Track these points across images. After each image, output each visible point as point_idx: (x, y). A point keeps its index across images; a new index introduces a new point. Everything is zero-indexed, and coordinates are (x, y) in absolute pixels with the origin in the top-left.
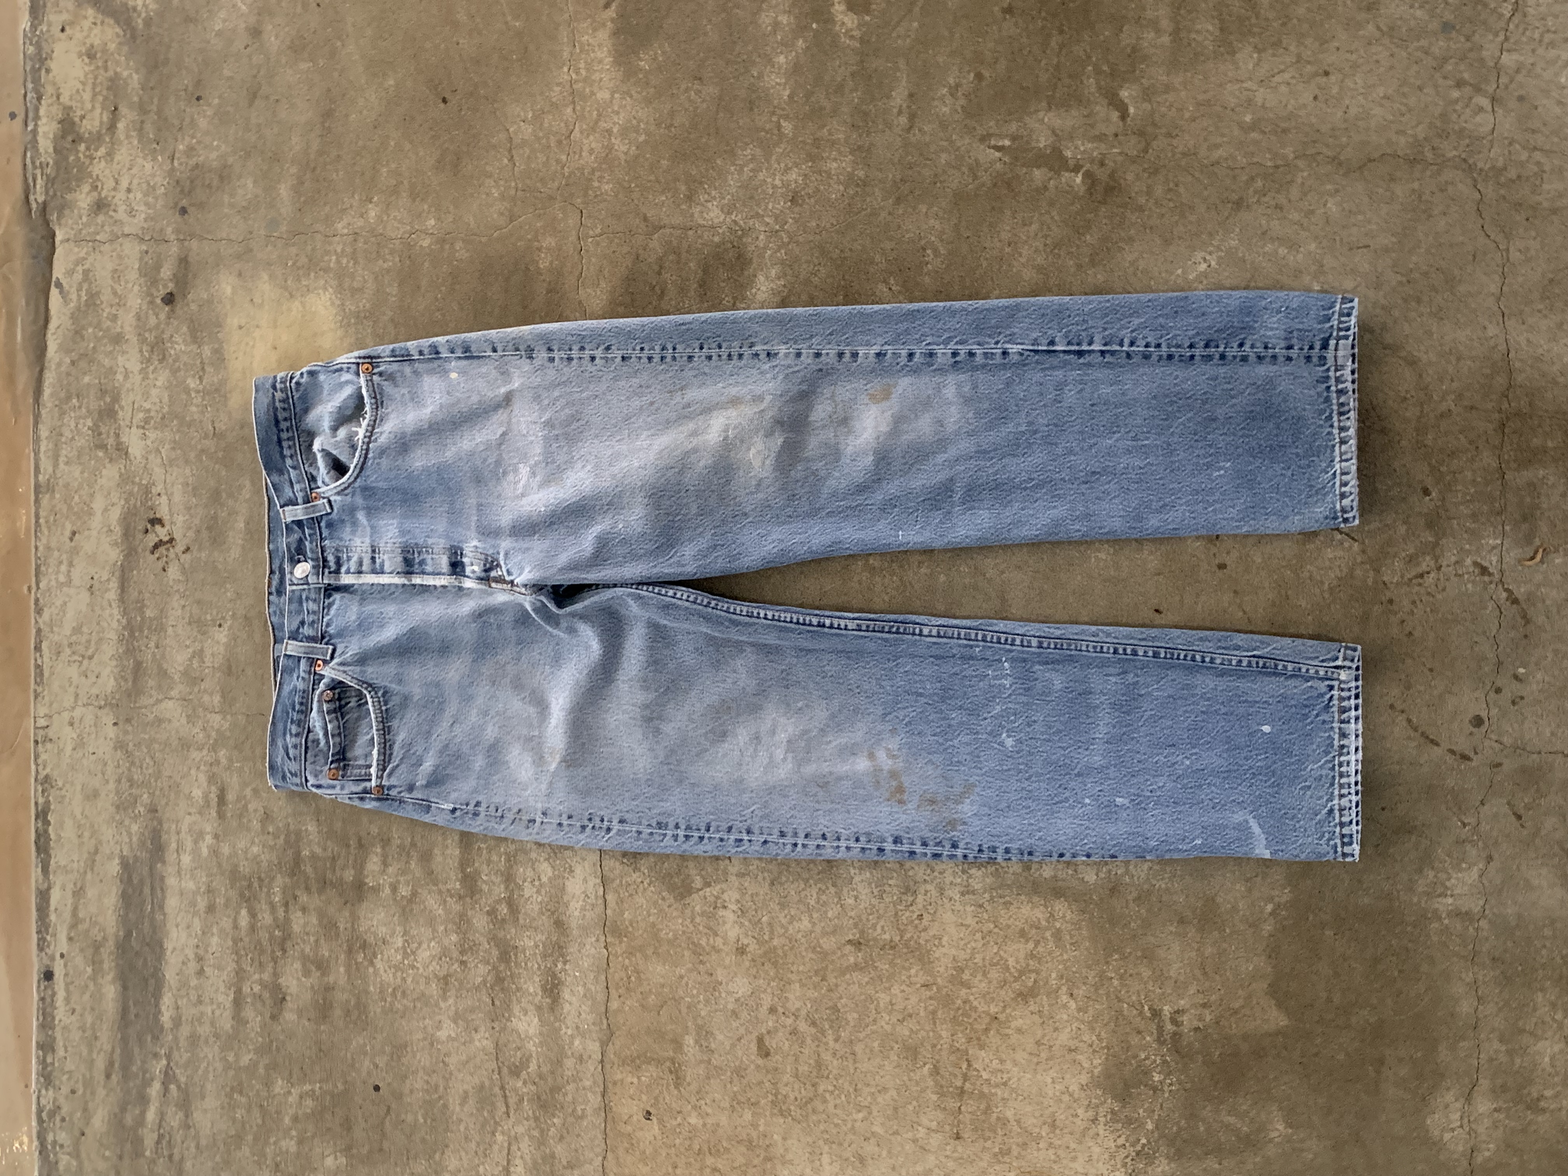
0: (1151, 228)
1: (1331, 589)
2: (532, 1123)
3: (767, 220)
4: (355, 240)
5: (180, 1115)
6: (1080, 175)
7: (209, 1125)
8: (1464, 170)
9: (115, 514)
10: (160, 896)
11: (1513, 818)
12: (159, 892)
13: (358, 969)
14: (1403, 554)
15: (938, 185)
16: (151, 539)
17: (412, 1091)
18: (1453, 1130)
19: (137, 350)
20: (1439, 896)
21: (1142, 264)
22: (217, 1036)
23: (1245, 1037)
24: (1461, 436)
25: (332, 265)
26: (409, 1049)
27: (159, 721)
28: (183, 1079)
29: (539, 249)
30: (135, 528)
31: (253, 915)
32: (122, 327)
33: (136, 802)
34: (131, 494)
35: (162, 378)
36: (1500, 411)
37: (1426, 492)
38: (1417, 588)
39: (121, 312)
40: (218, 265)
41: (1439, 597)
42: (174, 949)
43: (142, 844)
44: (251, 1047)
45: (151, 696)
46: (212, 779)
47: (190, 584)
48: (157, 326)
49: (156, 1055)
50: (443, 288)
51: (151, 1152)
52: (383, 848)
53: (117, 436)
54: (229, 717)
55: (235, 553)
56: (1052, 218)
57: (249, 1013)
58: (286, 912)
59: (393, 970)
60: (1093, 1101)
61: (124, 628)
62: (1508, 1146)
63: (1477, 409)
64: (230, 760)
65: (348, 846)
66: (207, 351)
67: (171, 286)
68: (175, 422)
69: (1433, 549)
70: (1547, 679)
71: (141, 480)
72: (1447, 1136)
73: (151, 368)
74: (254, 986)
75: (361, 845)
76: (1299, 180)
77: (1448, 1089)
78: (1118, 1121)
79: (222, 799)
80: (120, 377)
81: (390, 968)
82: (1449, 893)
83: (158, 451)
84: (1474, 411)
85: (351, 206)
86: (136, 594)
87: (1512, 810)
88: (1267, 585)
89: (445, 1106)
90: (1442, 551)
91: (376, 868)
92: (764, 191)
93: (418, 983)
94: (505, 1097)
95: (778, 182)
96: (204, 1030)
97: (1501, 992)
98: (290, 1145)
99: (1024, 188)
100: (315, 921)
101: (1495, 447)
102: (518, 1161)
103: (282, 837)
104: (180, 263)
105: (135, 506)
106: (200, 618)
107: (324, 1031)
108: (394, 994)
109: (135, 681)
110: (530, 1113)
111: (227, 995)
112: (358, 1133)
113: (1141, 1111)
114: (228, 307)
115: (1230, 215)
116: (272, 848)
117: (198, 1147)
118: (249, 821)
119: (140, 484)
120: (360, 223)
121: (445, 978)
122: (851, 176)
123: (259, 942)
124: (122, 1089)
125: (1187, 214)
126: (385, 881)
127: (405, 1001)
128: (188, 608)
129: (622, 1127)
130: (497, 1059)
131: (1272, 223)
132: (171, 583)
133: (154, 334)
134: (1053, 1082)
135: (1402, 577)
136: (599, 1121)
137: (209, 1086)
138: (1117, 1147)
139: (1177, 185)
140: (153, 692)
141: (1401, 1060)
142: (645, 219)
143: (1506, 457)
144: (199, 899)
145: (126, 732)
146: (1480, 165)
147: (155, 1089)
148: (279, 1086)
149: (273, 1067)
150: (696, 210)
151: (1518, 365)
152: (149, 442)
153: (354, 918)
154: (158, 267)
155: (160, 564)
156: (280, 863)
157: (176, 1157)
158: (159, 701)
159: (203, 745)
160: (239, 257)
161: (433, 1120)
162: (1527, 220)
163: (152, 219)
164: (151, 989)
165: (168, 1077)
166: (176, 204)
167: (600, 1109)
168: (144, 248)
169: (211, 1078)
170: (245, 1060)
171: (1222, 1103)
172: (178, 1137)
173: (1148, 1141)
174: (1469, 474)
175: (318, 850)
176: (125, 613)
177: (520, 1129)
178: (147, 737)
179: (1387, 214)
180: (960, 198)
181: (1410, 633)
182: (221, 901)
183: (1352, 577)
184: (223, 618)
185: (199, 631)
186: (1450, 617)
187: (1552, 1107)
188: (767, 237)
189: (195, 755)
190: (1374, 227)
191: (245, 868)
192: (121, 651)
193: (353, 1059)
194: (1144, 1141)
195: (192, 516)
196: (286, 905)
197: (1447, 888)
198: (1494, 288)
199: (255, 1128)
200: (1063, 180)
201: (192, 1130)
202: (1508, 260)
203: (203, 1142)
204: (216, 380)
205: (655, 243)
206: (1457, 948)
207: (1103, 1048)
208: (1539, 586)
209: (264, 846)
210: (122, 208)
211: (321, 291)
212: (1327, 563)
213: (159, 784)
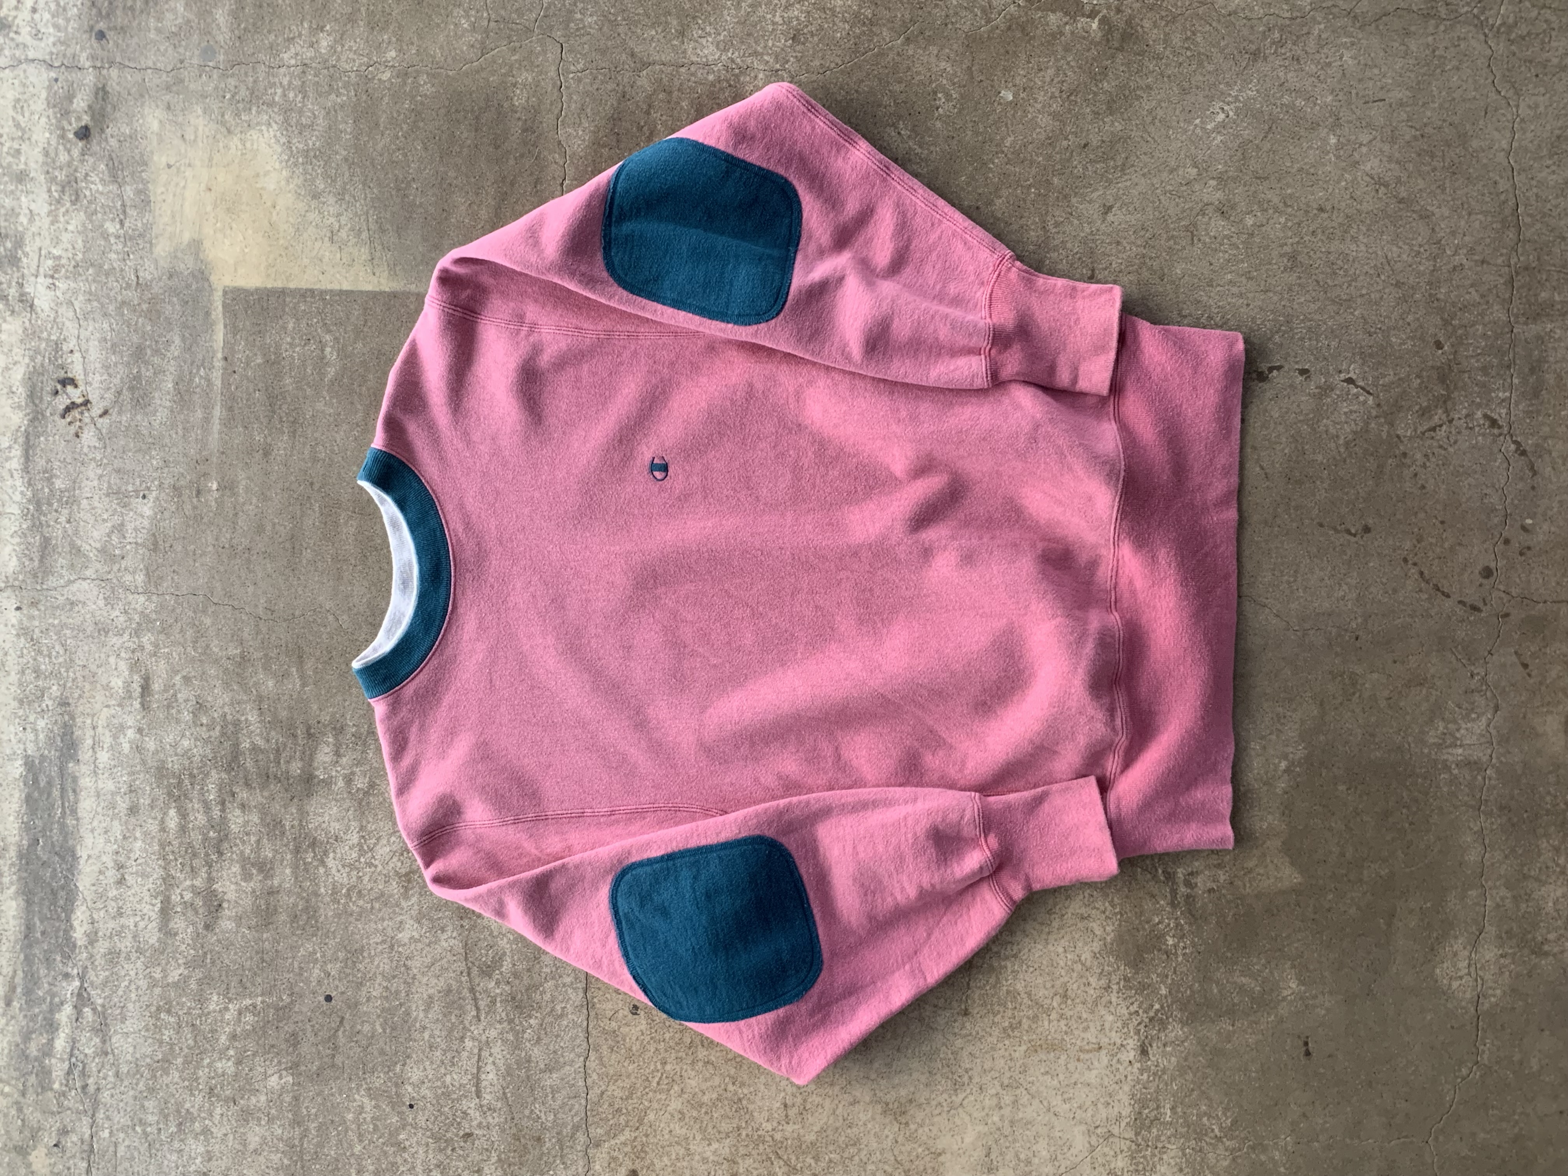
0: (1169, 77)
1: (1347, 444)
2: (505, 1024)
3: (766, 58)
4: (304, 72)
5: (97, 1040)
6: (1096, 20)
7: (131, 1050)
8: (1476, 26)
9: (18, 375)
10: (72, 798)
11: (1521, 668)
12: (70, 794)
13: (306, 870)
14: (1417, 408)
15: (950, 26)
16: (62, 402)
17: (368, 999)
18: (1461, 978)
19: (45, 188)
20: (1450, 746)
21: (1160, 113)
22: (139, 951)
23: (1258, 896)
24: (1471, 290)
25: (277, 99)
26: (365, 954)
27: (72, 603)
28: (100, 1001)
29: (514, 85)
30: (42, 389)
31: (183, 814)
32: (26, 164)
33: (43, 696)
34: (37, 351)
35: (77, 220)
36: (1509, 266)
37: (1439, 345)
38: (1429, 442)
39: (24, 147)
40: (142, 96)
41: (1451, 450)
42: (89, 857)
43: (51, 741)
44: (180, 961)
45: (62, 576)
46: (135, 666)
47: (109, 450)
48: (69, 164)
49: (67, 976)
50: (405, 127)
51: (61, 1084)
52: (336, 737)
53: (21, 285)
54: (154, 598)
55: (162, 415)
56: (1068, 63)
57: (178, 923)
58: (223, 810)
59: (347, 869)
60: (1106, 968)
61: (29, 501)
62: (1513, 990)
63: (1489, 264)
64: (156, 646)
65: (294, 736)
66: (129, 191)
67: (86, 119)
68: (91, 271)
69: (1445, 401)
70: (1553, 529)
71: (49, 334)
72: (1455, 984)
73: (63, 210)
74: (185, 893)
75: (310, 735)
76: (1316, 32)
77: (1456, 938)
78: (1131, 988)
79: (146, 688)
80: (24, 220)
81: (343, 866)
82: (1459, 743)
83: (70, 303)
84: (1485, 266)
85: (300, 35)
86: (42, 462)
87: (1519, 658)
88: (1284, 439)
89: (408, 1014)
90: (1454, 404)
91: (327, 759)
92: (762, 27)
93: (375, 882)
94: (475, 999)
95: (778, 19)
96: (125, 944)
97: (1507, 839)
98: (227, 1066)
99: (1039, 32)
100: (255, 818)
101: (1504, 300)
102: (490, 1067)
103: (218, 728)
104: (97, 94)
105: (42, 365)
106: (119, 488)
107: (267, 939)
108: (348, 895)
109: (42, 560)
110: (503, 1015)
111: (153, 905)
112: (305, 1048)
113: (1154, 976)
114: (155, 143)
115: (1247, 65)
116: (207, 741)
117: (117, 1075)
118: (179, 712)
119: (48, 340)
120: (310, 53)
121: (407, 874)
122: (857, 15)
123: (190, 845)
124: (25, 1016)
125: (1206, 64)
126: (338, 773)
127: (361, 903)
128: (106, 479)
129: (604, 1023)
130: (466, 959)
131: (1290, 75)
132: (85, 450)
133: (64, 173)
134: (1065, 951)
135: (1415, 430)
136: (581, 1019)
137: (130, 1006)
138: (1130, 1014)
139: (1194, 34)
140: (64, 572)
141: (1411, 911)
142: (633, 55)
143: (1515, 310)
144: (118, 798)
145: (32, 618)
146: (1491, 21)
147: (65, 1014)
148: (214, 1002)
149: (206, 981)
150: (689, 47)
151: (1528, 220)
152: (59, 293)
153: (303, 813)
154: (70, 97)
155: (73, 429)
156: (215, 757)
157: (92, 1089)
158: (70, 582)
159: (124, 630)
160: (168, 88)
161: (393, 1029)
162: (1537, 76)
163: (62, 43)
164: (61, 902)
165: (82, 999)
166: (92, 28)
167: (582, 1006)
168: (53, 75)
169: (133, 995)
170: (174, 975)
171: (1235, 963)
172: (93, 1067)
173: (1162, 1007)
174: (1480, 327)
175: (260, 742)
176: (30, 484)
177: (493, 1033)
178: (56, 622)
179: (1402, 68)
180: (973, 42)
181: (1423, 487)
182: (145, 801)
183: (1367, 431)
184: (148, 488)
185: (118, 504)
186: (1461, 470)
187: (1556, 950)
188: (767, 76)
189: (113, 640)
190: (1390, 81)
191: (174, 764)
192: (24, 526)
193: (301, 968)
194: (1157, 1006)
195: (110, 375)
196: (223, 803)
197: (1457, 739)
198: (1504, 144)
199: (186, 1050)
200: (1079, 26)
201: (110, 1056)
202: (1518, 116)
203: (124, 1069)
204: (139, 225)
205: (644, 81)
206: (1466, 798)
207: (1116, 914)
208: (1545, 438)
209: (196, 739)
210: (25, 31)
211: (264, 128)
212: (1343, 418)
213: (71, 674)
